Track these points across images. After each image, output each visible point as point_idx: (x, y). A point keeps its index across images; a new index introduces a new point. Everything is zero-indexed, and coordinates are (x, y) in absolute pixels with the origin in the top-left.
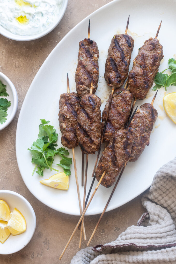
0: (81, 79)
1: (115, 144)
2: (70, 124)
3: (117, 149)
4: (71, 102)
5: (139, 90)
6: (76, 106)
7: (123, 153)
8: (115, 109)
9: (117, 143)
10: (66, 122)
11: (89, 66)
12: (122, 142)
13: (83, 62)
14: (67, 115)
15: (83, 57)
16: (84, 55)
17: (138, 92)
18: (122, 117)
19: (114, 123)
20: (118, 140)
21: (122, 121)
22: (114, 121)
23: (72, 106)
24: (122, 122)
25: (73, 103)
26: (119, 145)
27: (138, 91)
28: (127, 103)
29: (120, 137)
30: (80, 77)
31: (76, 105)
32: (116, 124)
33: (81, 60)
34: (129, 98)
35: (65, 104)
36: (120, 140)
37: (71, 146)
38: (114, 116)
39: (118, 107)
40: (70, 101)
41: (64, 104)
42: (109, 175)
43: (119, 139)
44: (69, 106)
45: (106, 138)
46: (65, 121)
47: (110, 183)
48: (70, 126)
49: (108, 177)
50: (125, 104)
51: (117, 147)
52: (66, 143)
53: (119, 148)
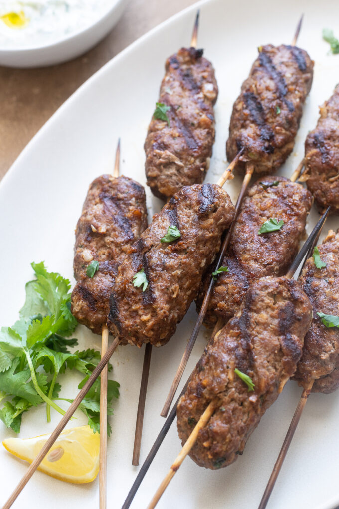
0: (160, 137)
1: (250, 314)
2: (104, 254)
3: (258, 328)
4: (116, 194)
5: (336, 180)
6: (131, 205)
7: (277, 343)
8: (255, 223)
9: (257, 311)
10: (93, 244)
11: (187, 107)
12: (273, 310)
13: (170, 98)
14: (99, 224)
15: (172, 87)
16: (177, 84)
17: (331, 186)
18: (275, 244)
19: (246, 260)
20: (263, 301)
21: (272, 257)
22: (249, 255)
23: (118, 206)
24: (274, 260)
25: (121, 196)
26: (264, 316)
27: (332, 182)
28: (293, 210)
29: (270, 290)
30: (159, 132)
31: (130, 201)
32: (252, 263)
33: (167, 94)
34: (301, 199)
35: (97, 199)
36: (268, 301)
37: (100, 316)
38: (249, 240)
39: (264, 218)
40: (113, 192)
41: (94, 199)
42: (225, 415)
43: (265, 299)
44: (108, 203)
45: (218, 302)
46: (90, 242)
47: (224, 448)
48: (104, 257)
49: (218, 425)
50: (285, 211)
51: (258, 324)
52: (86, 307)
53: (265, 325)
